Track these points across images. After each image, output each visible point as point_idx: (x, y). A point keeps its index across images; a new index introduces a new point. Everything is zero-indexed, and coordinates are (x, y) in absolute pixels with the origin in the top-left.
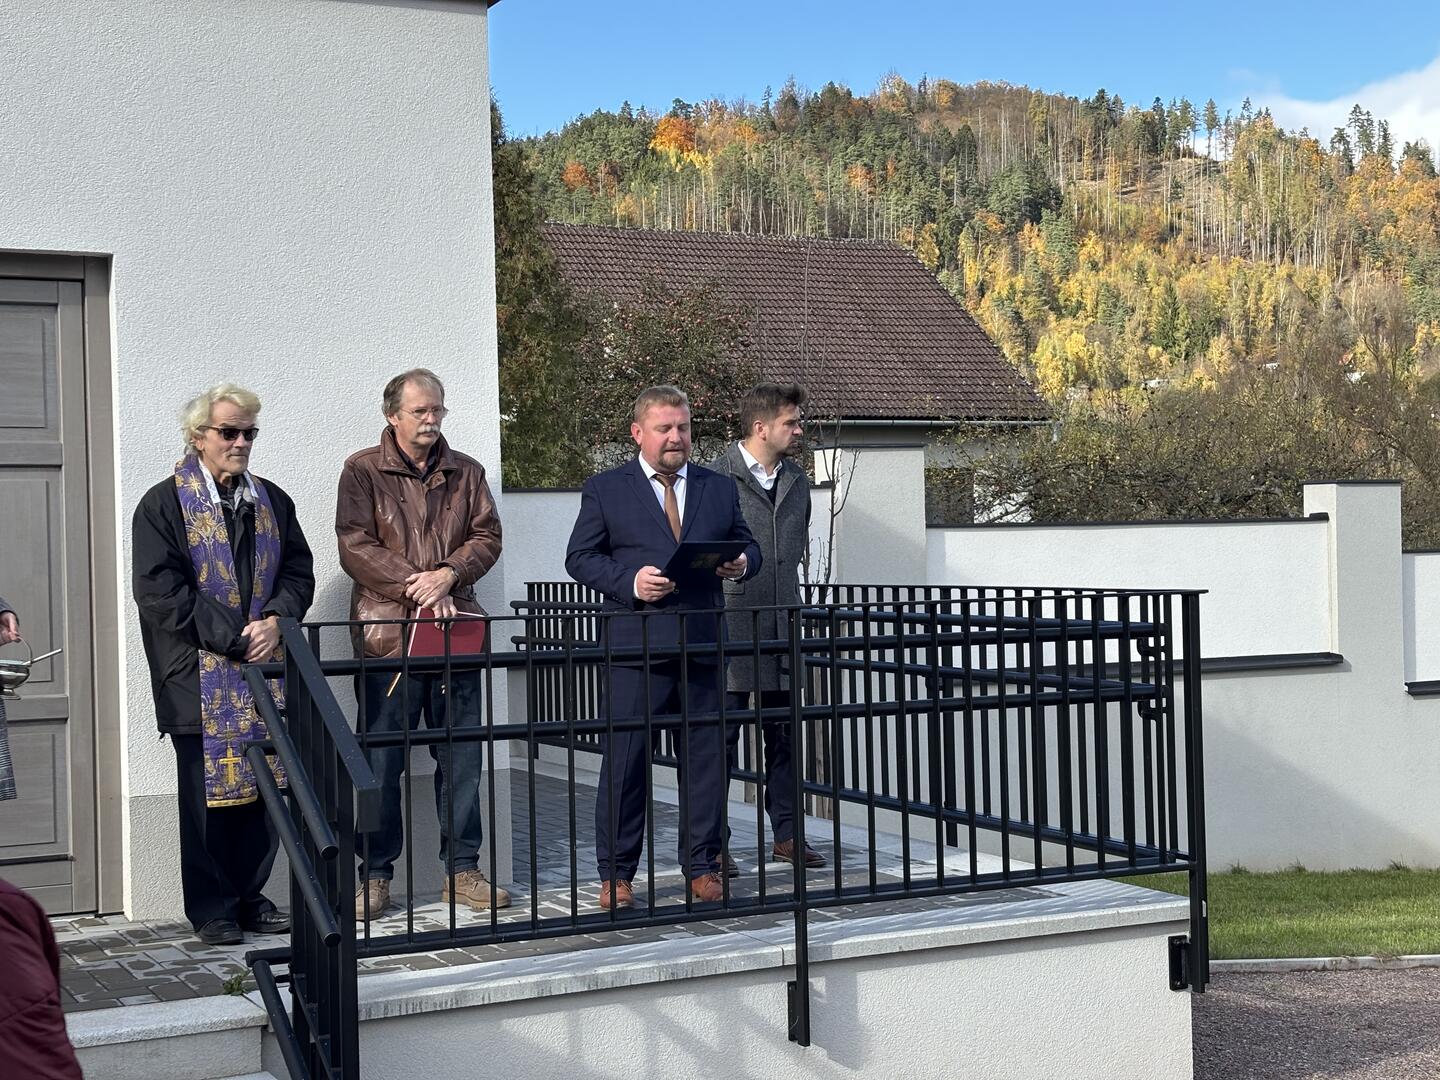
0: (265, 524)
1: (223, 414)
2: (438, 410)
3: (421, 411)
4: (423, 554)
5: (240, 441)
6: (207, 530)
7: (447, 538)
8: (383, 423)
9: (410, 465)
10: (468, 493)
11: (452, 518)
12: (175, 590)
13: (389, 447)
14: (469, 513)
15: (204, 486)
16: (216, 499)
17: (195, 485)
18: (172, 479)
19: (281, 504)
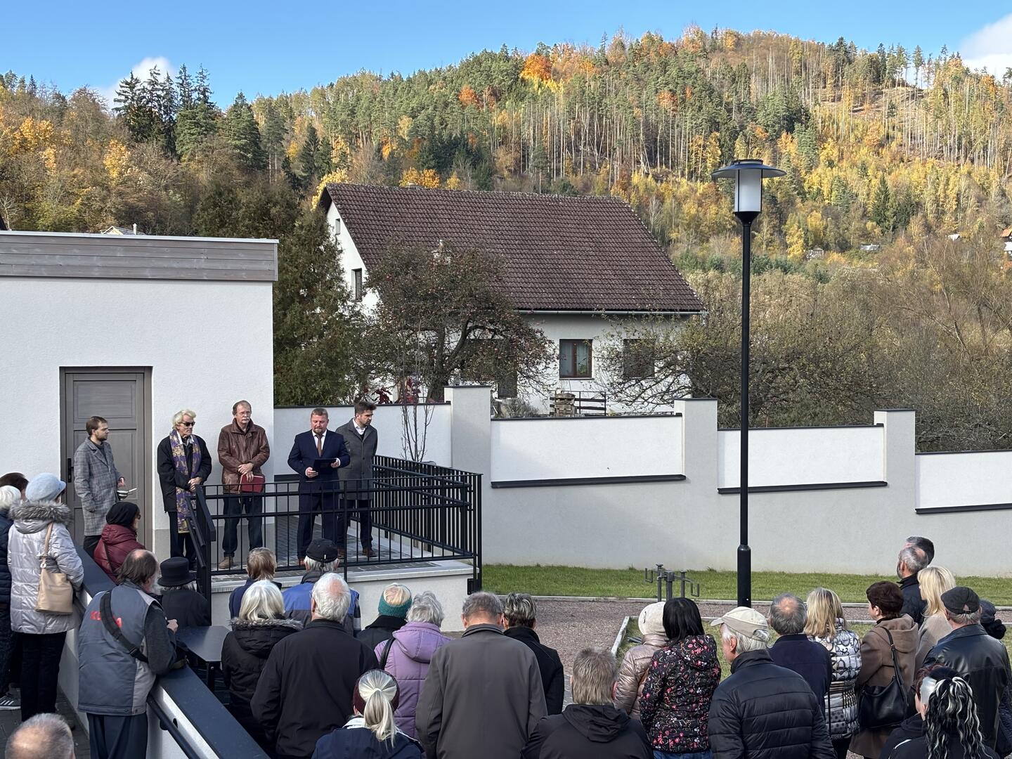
0: (196, 450)
1: (186, 418)
2: (249, 412)
3: (243, 413)
4: (244, 458)
5: (191, 427)
6: (178, 452)
7: (252, 453)
8: (233, 417)
9: (241, 430)
10: (259, 438)
11: (253, 448)
12: (169, 470)
13: (235, 425)
14: (259, 446)
15: (178, 439)
16: (181, 442)
17: (175, 439)
18: (169, 437)
19: (201, 442)
